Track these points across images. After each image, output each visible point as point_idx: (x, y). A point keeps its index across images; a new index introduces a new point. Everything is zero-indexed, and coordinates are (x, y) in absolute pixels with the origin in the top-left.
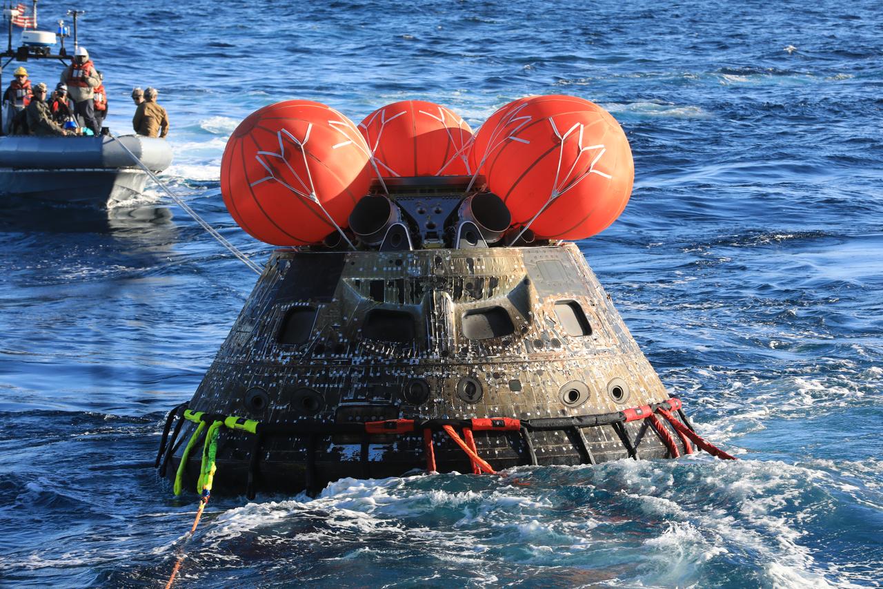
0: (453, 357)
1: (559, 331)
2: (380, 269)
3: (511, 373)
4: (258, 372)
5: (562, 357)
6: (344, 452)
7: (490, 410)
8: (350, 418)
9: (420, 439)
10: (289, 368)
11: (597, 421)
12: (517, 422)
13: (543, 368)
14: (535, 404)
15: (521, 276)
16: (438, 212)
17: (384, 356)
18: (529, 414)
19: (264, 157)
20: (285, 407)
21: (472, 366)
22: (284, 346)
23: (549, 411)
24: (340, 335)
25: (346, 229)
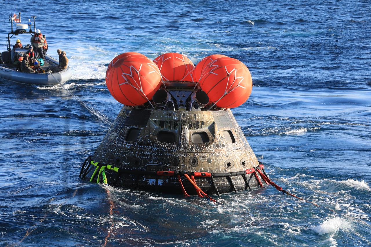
0: (188, 150)
1: (224, 141)
2: (163, 117)
3: (208, 156)
4: (118, 150)
5: (225, 150)
6: (149, 181)
7: (200, 169)
8: (151, 170)
9: (176, 178)
10: (130, 150)
11: (237, 174)
12: (210, 174)
13: (219, 155)
14: (216, 167)
15: (212, 121)
16: (184, 96)
17: (164, 148)
18: (214, 171)
19: (125, 75)
20: (128, 164)
21: (195, 153)
22: (128, 141)
23: (220, 170)
24: (149, 139)
25: (151, 101)
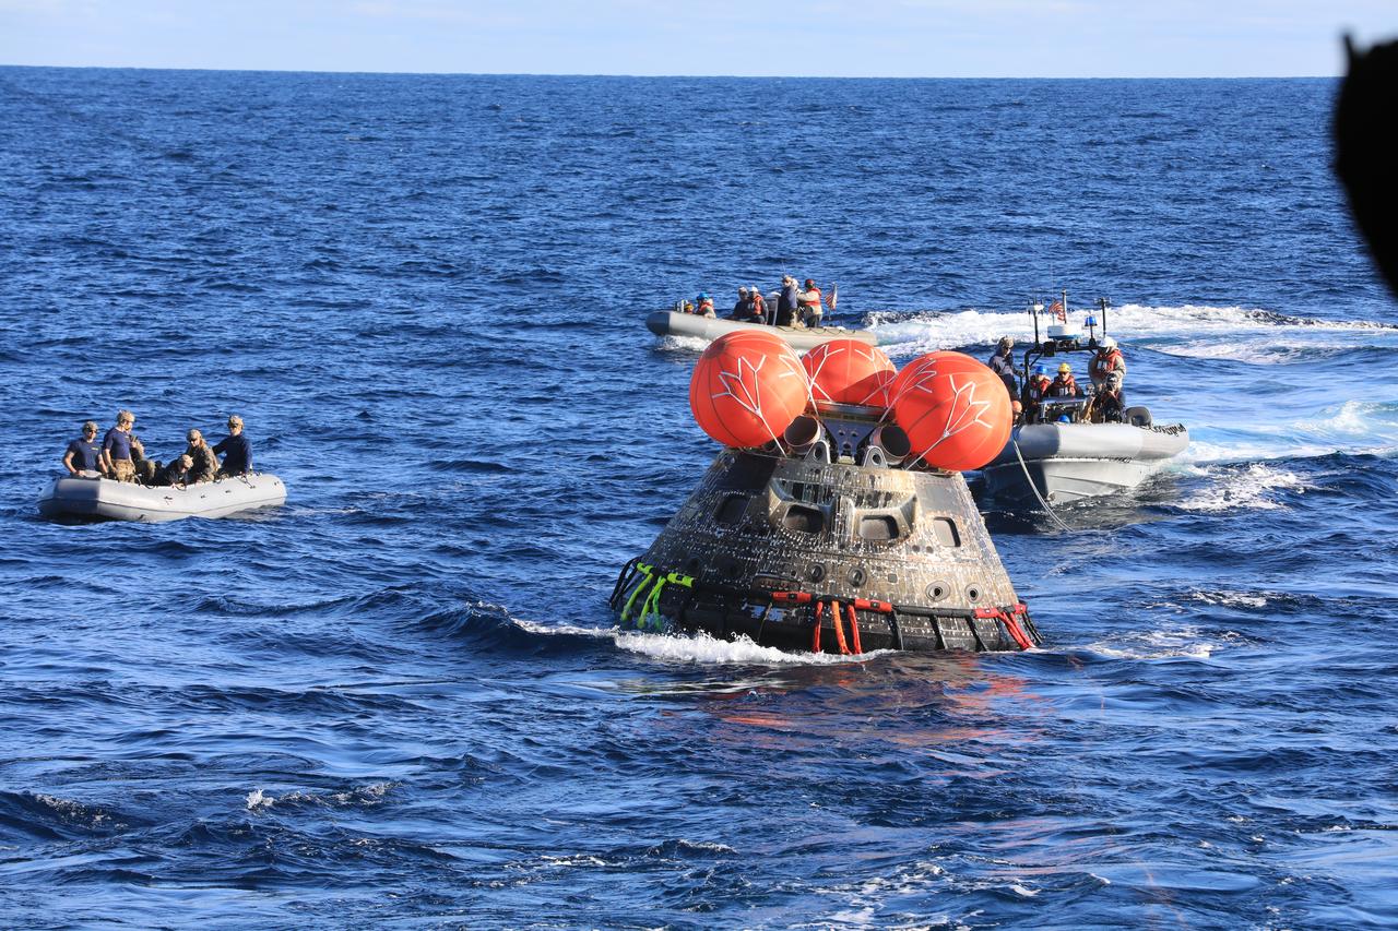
0: (848, 550)
1: (934, 541)
2: (802, 475)
3: (892, 569)
4: (698, 540)
5: (933, 561)
7: (870, 594)
8: (763, 586)
9: (813, 609)
10: (722, 541)
11: (951, 615)
12: (890, 608)
13: (916, 568)
14: (906, 594)
15: (912, 493)
16: (854, 435)
17: (796, 543)
18: (900, 601)
19: (725, 377)
20: (715, 570)
21: (861, 558)
22: (721, 523)
23: (916, 601)
25: (781, 440)
